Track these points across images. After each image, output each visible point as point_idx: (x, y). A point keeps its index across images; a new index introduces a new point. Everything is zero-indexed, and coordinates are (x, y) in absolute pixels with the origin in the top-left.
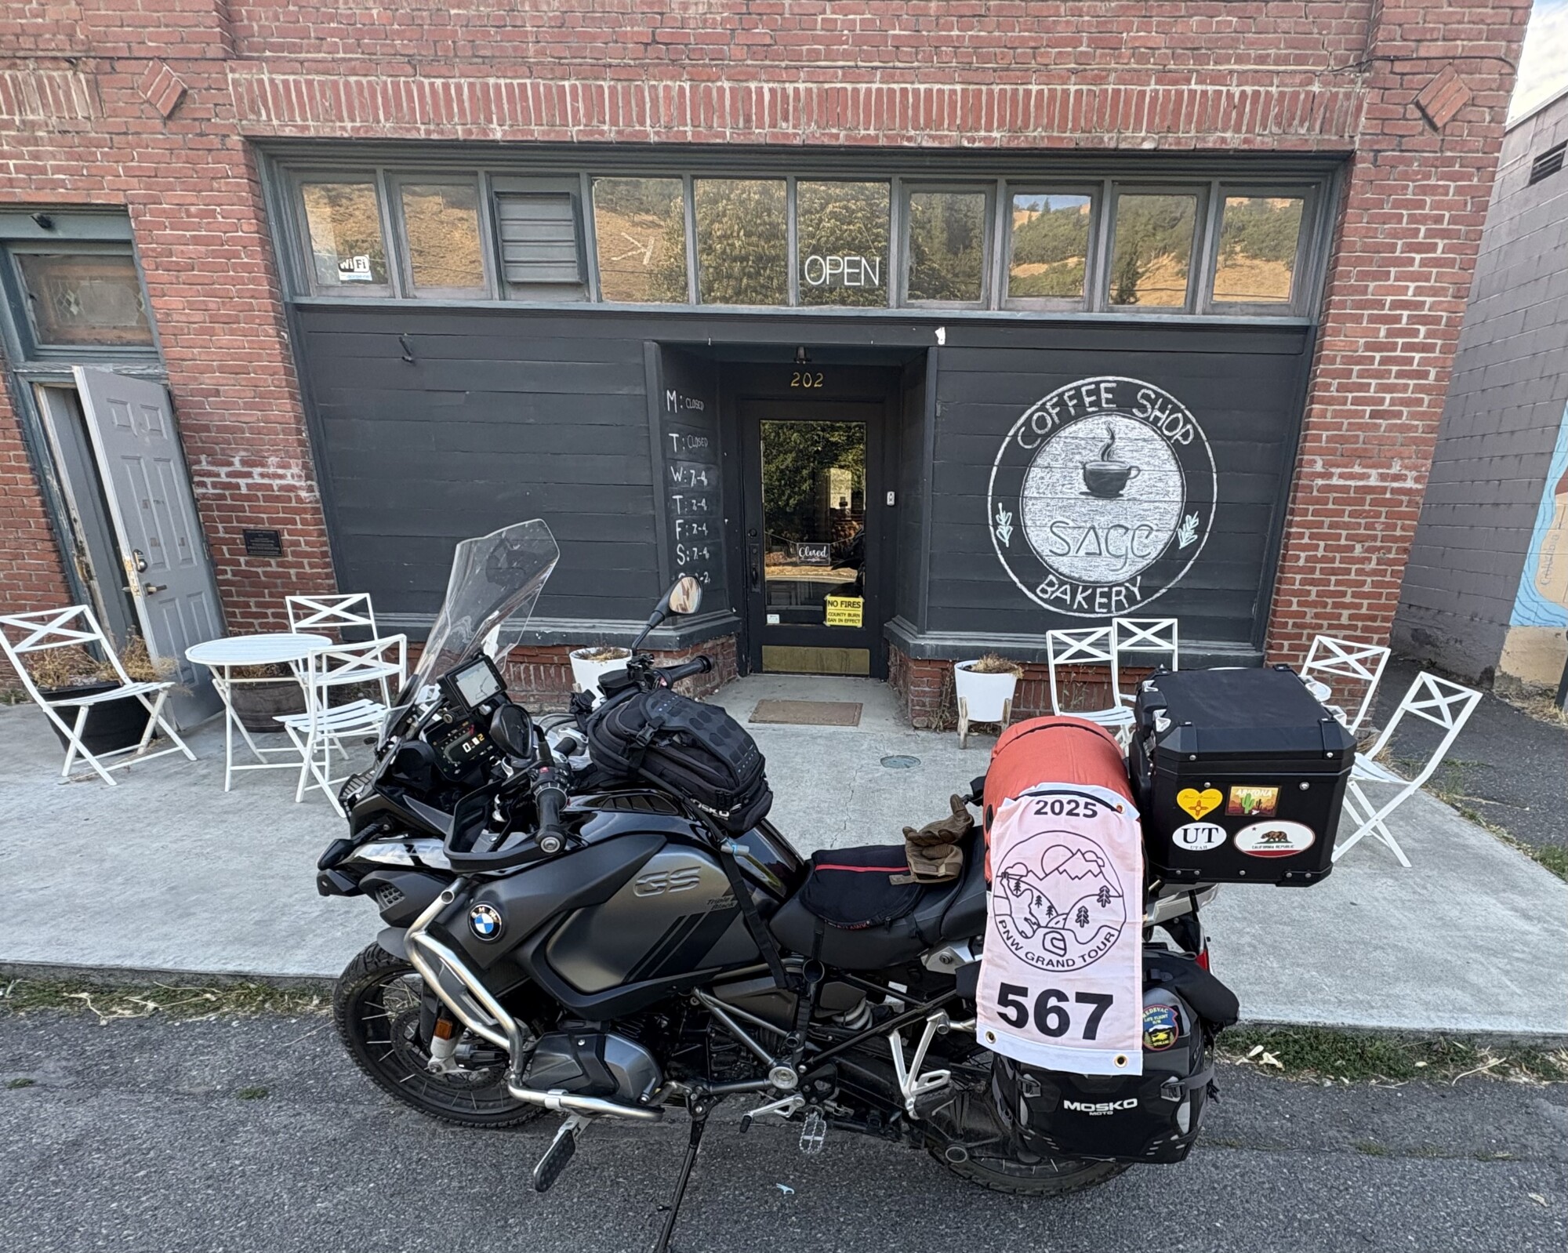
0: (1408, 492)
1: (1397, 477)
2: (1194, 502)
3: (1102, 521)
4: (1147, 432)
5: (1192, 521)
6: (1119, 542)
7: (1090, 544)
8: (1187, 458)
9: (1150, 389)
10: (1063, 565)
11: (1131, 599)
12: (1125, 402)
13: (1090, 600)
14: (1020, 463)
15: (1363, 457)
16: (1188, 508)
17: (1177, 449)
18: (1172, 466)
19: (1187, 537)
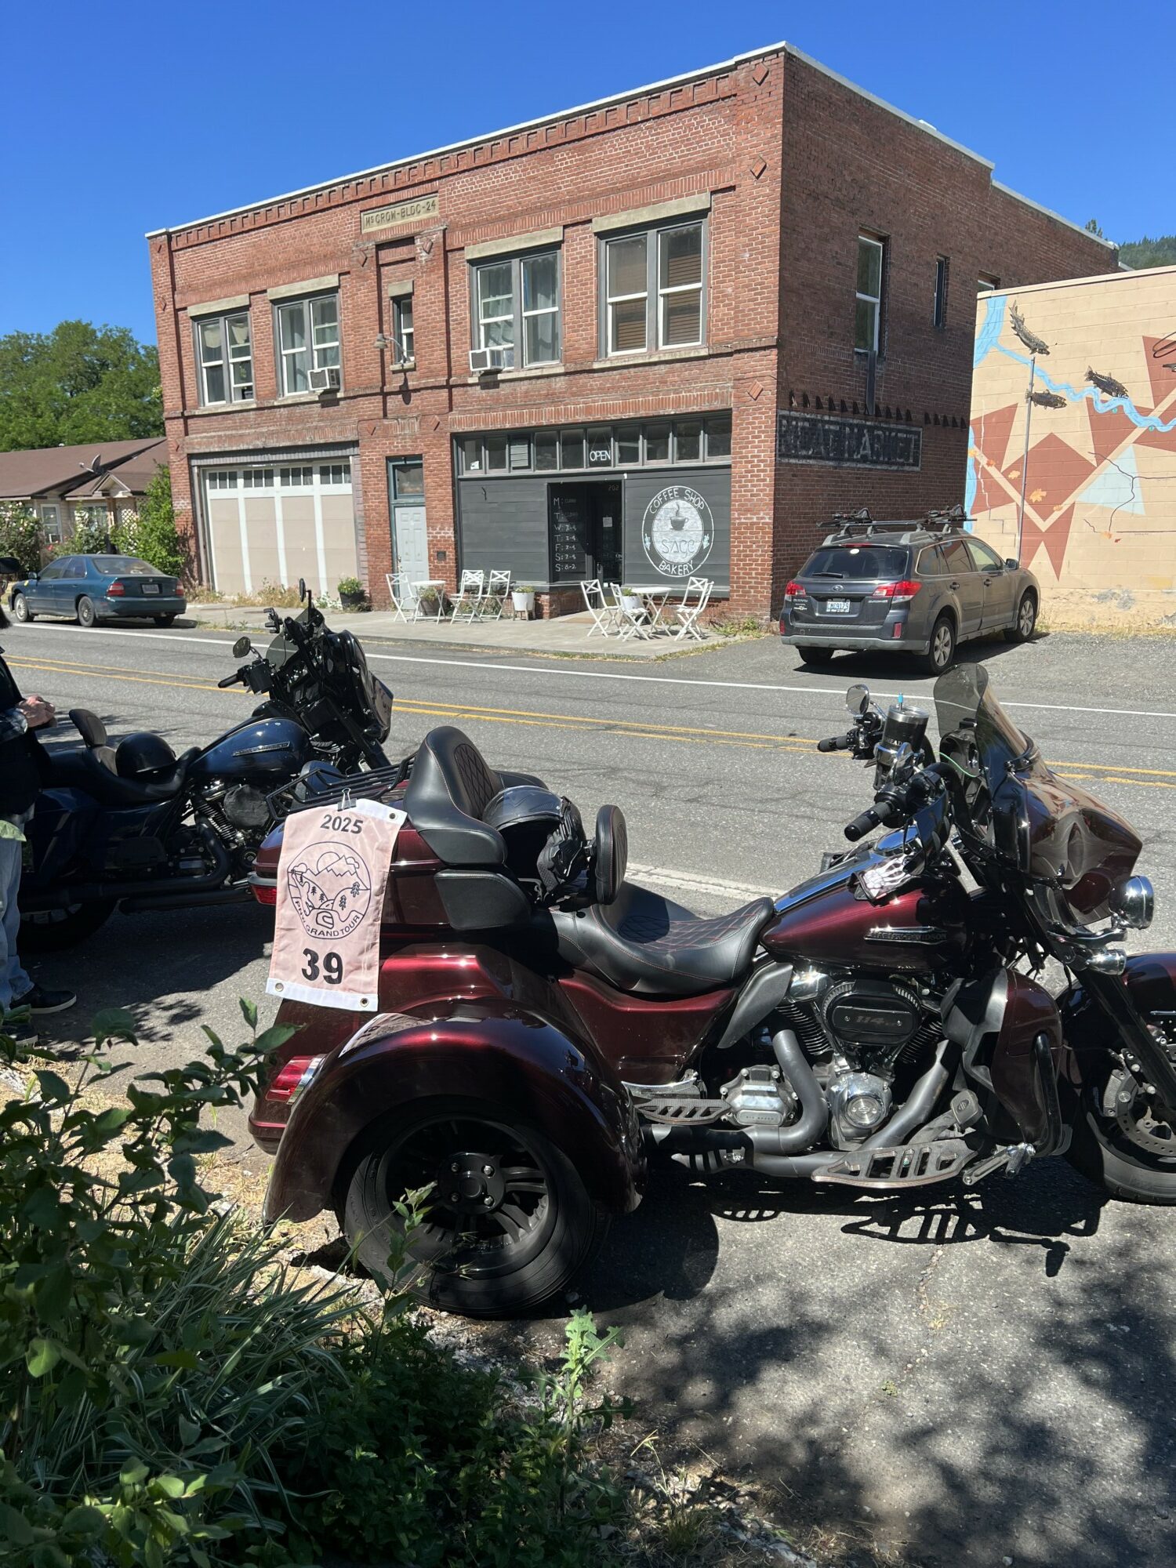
0: (767, 523)
1: (763, 518)
2: (706, 531)
3: (678, 539)
4: (690, 505)
5: (707, 538)
6: (684, 547)
7: (675, 549)
8: (703, 514)
9: (689, 489)
10: (667, 556)
11: (689, 568)
12: (681, 495)
13: (676, 570)
14: (651, 518)
15: (748, 510)
16: (705, 534)
17: (699, 510)
18: (698, 517)
19: (706, 544)
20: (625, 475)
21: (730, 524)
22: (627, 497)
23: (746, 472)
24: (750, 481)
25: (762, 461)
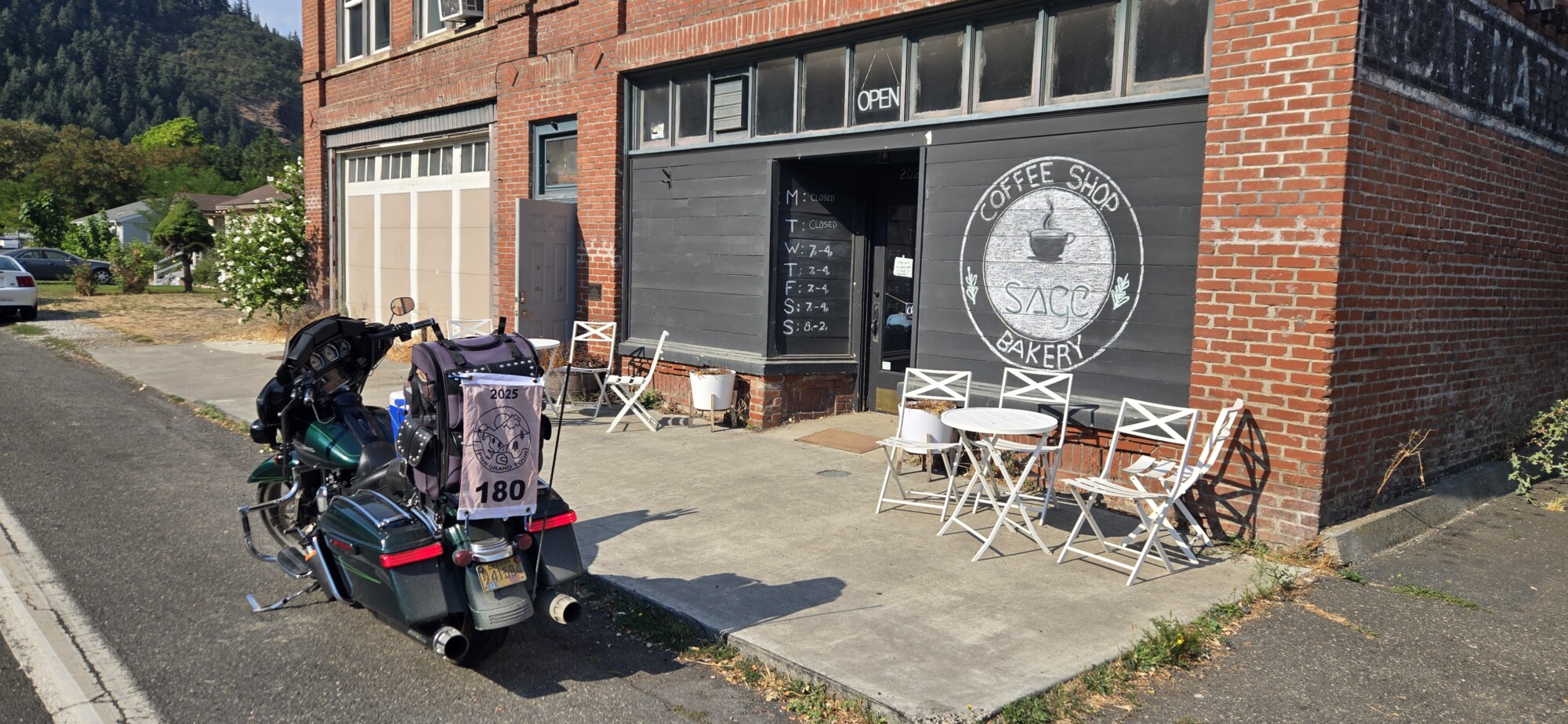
0: (1318, 251)
1: (1302, 236)
15: (1262, 215)
20: (929, 136)
21: (1195, 247)
22: (930, 184)
23: (1253, 109)
24: (1265, 134)
25: (1308, 77)
